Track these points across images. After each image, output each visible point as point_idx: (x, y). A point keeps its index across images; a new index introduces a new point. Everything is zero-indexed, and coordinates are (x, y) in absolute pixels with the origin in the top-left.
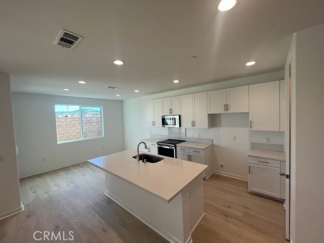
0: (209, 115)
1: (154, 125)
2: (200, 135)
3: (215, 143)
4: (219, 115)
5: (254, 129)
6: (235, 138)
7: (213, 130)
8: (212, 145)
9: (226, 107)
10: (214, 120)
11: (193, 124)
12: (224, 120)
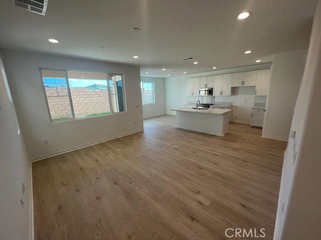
0: (232, 88)
1: (193, 95)
2: (224, 100)
3: (233, 105)
4: (238, 87)
5: (257, 94)
6: (246, 101)
7: (234, 97)
8: (232, 106)
9: (243, 83)
10: (234, 91)
11: (221, 93)
12: (240, 91)
